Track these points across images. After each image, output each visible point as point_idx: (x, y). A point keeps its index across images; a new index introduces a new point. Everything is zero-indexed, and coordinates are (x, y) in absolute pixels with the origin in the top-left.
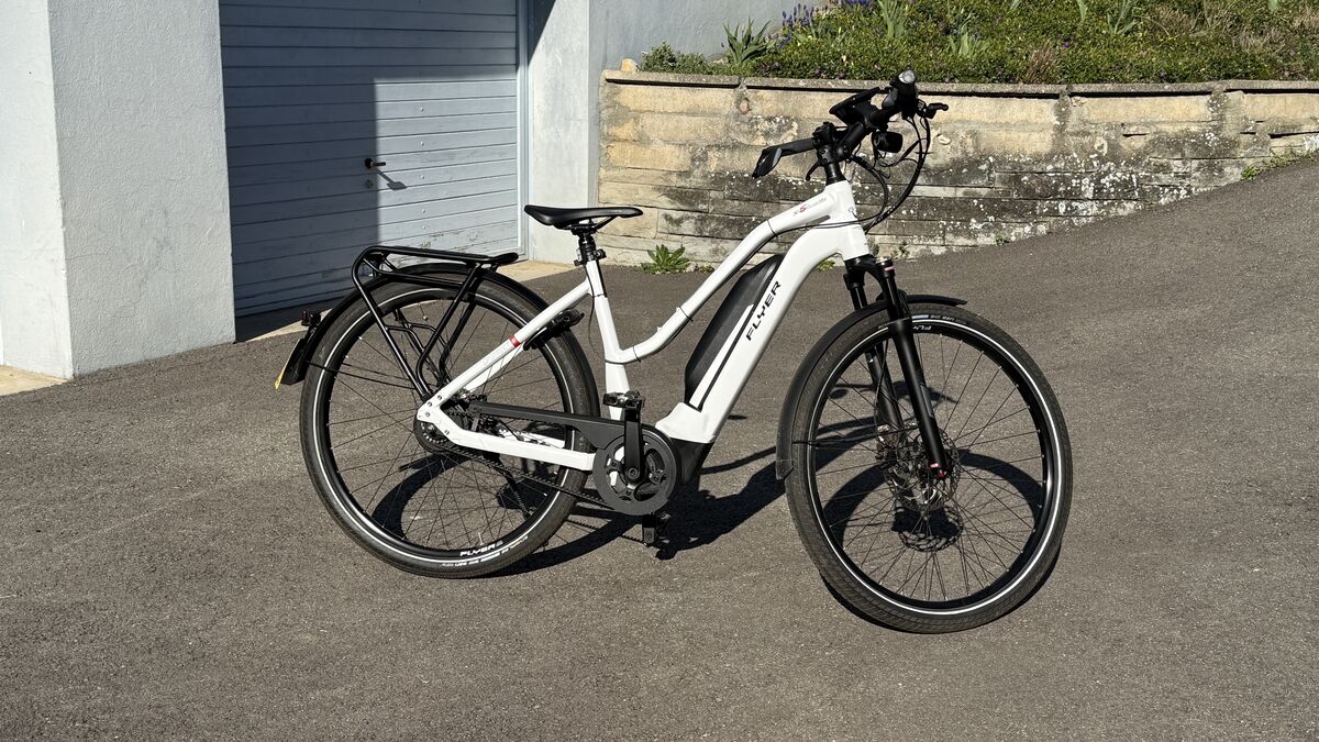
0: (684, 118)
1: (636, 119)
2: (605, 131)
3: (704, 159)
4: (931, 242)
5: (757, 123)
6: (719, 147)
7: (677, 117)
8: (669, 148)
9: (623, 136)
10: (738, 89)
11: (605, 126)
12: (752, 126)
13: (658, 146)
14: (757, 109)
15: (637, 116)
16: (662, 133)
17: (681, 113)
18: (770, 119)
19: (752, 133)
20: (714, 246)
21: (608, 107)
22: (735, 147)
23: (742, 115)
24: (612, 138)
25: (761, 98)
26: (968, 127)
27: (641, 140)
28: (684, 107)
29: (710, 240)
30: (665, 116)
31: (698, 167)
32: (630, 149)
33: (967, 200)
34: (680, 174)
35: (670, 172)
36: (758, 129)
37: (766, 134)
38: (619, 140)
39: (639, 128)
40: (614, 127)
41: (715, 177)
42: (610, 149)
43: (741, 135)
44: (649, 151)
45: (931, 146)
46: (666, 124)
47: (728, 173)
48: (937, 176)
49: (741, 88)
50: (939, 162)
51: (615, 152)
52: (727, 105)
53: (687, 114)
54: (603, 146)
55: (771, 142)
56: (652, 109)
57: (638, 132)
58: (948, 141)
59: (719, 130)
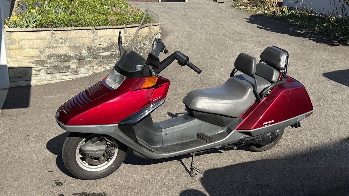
0: (35, 41)
1: (19, 43)
3: (44, 52)
5: (58, 40)
6: (48, 48)
7: (32, 41)
8: (31, 50)
9: (14, 48)
10: (51, 31)
11: (8, 45)
13: (28, 50)
14: (57, 36)
15: (19, 41)
16: (28, 46)
17: (34, 39)
18: (62, 39)
19: (58, 43)
20: (51, 76)
21: (8, 40)
22: (53, 47)
23: (53, 38)
24: (10, 49)
25: (58, 33)
26: (109, 37)
27: (21, 48)
28: (35, 37)
29: (50, 74)
30: (29, 41)
31: (42, 54)
32: (18, 51)
33: (111, 55)
34: (37, 57)
35: (33, 57)
36: (59, 42)
37: (62, 43)
38: (13, 49)
39: (21, 45)
40: (11, 45)
41: (49, 56)
42: (10, 52)
43: (54, 44)
44: (25, 51)
45: (102, 43)
46: (29, 43)
47: (52, 55)
48: (105, 50)
49: (52, 31)
50: (104, 46)
51: (12, 53)
52: (48, 36)
53: (36, 39)
54: (8, 51)
55: (63, 45)
56: (24, 39)
57: (20, 46)
58: (105, 41)
59: (47, 43)
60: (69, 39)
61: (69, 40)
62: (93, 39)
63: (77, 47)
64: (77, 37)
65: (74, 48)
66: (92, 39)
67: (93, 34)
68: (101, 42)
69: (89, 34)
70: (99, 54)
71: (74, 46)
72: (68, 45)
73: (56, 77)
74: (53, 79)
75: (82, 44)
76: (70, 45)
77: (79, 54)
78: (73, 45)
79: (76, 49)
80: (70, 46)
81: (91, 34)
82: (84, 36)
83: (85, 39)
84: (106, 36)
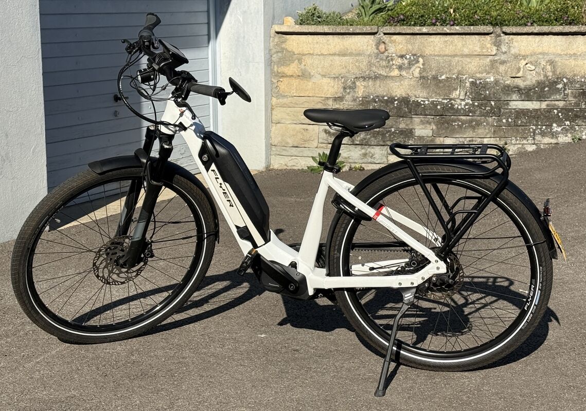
0: (337, 58)
1: (300, 61)
2: (275, 70)
3: (353, 87)
4: (525, 142)
5: (392, 60)
6: (364, 78)
7: (331, 58)
8: (325, 80)
9: (289, 73)
10: (377, 36)
11: (276, 67)
12: (389, 62)
13: (317, 79)
14: (392, 49)
15: (300, 58)
16: (320, 70)
17: (334, 54)
18: (402, 57)
19: (390, 67)
20: (363, 151)
21: (277, 52)
22: (376, 77)
23: (381, 54)
24: (280, 75)
25: (394, 42)
26: (547, 58)
27: (304, 75)
28: (337, 50)
29: (360, 146)
30: (322, 57)
31: (349, 93)
32: (295, 82)
33: (549, 110)
34: (335, 99)
35: (328, 98)
36: (393, 64)
37: (400, 68)
38: (287, 76)
39: (302, 66)
40: (282, 67)
41: (362, 100)
42: (279, 83)
43: (380, 69)
44: (310, 84)
45: (521, 72)
46: (323, 63)
47: (372, 97)
48: (527, 93)
49: (379, 34)
50: (528, 83)
51: (283, 85)
52: (369, 48)
53: (339, 55)
54: (275, 81)
55: (404, 73)
56: (312, 52)
57: (301, 69)
58: (533, 68)
59: (364, 65)
60: (423, 57)
61: (421, 60)
62: (493, 62)
63: (440, 81)
64: (447, 53)
65: (433, 83)
66: (491, 61)
67: (495, 48)
68: (519, 70)
69: (482, 48)
70: (508, 104)
71: (435, 78)
72: (417, 74)
73: (373, 155)
74: (365, 160)
75: (459, 73)
76: (424, 74)
77: (443, 99)
78: (430, 75)
79: (437, 85)
80: (422, 77)
81: (489, 45)
82: (466, 51)
83: (468, 60)
84: (540, 53)
